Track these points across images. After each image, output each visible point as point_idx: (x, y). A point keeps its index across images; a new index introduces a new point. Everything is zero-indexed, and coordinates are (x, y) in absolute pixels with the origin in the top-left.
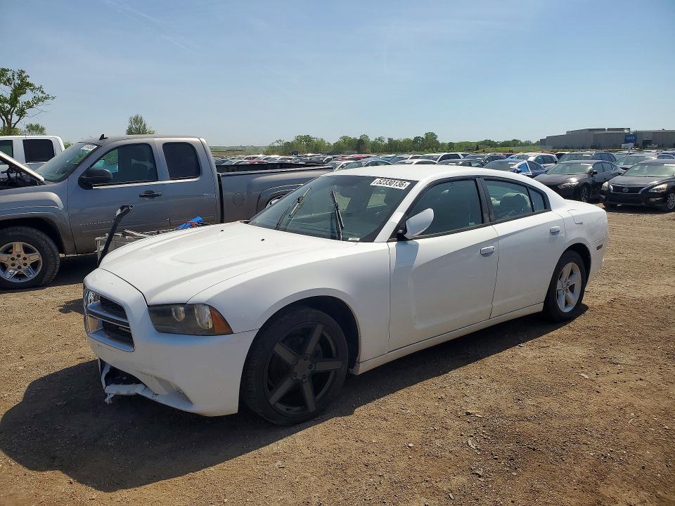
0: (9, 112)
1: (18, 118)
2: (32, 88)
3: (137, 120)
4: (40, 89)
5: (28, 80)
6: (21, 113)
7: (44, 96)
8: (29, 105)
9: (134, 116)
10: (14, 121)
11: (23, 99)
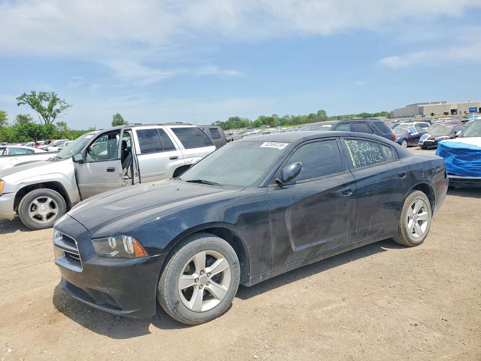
0: (48, 116)
1: (53, 118)
2: (59, 101)
3: (118, 116)
4: (63, 101)
5: (57, 97)
6: (54, 116)
7: (66, 105)
8: (58, 111)
9: (115, 114)
10: (50, 121)
11: (55, 108)
